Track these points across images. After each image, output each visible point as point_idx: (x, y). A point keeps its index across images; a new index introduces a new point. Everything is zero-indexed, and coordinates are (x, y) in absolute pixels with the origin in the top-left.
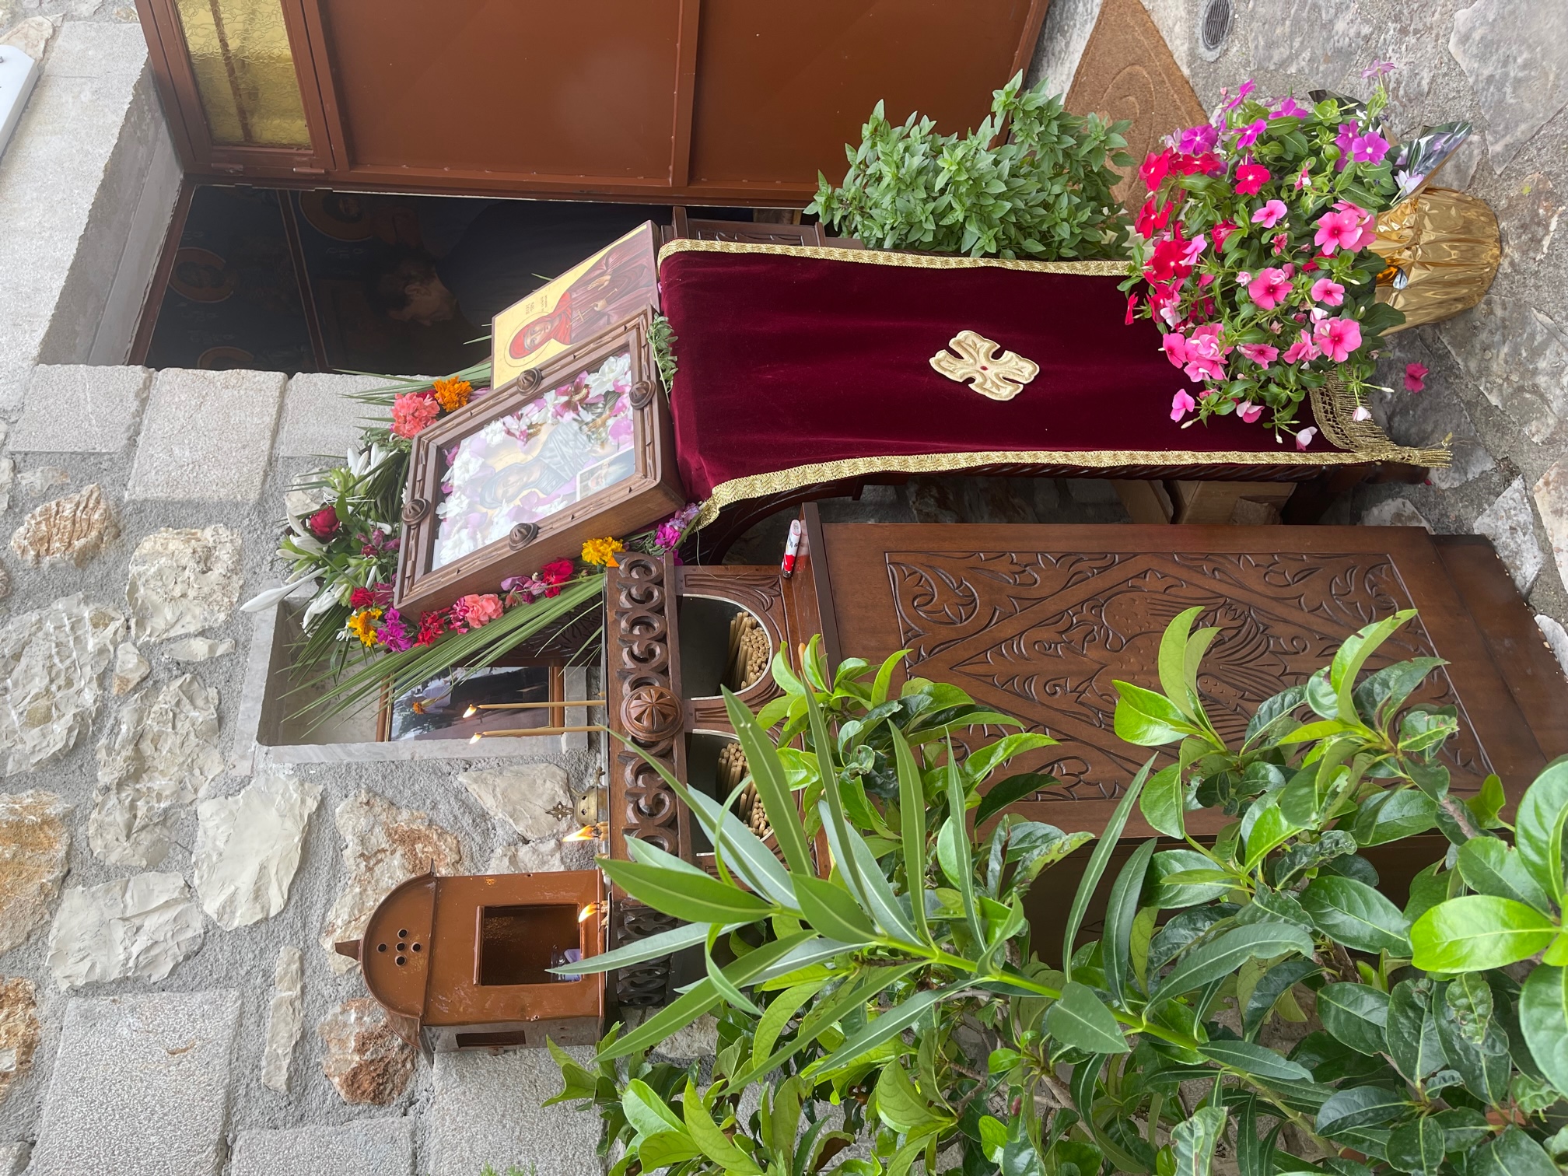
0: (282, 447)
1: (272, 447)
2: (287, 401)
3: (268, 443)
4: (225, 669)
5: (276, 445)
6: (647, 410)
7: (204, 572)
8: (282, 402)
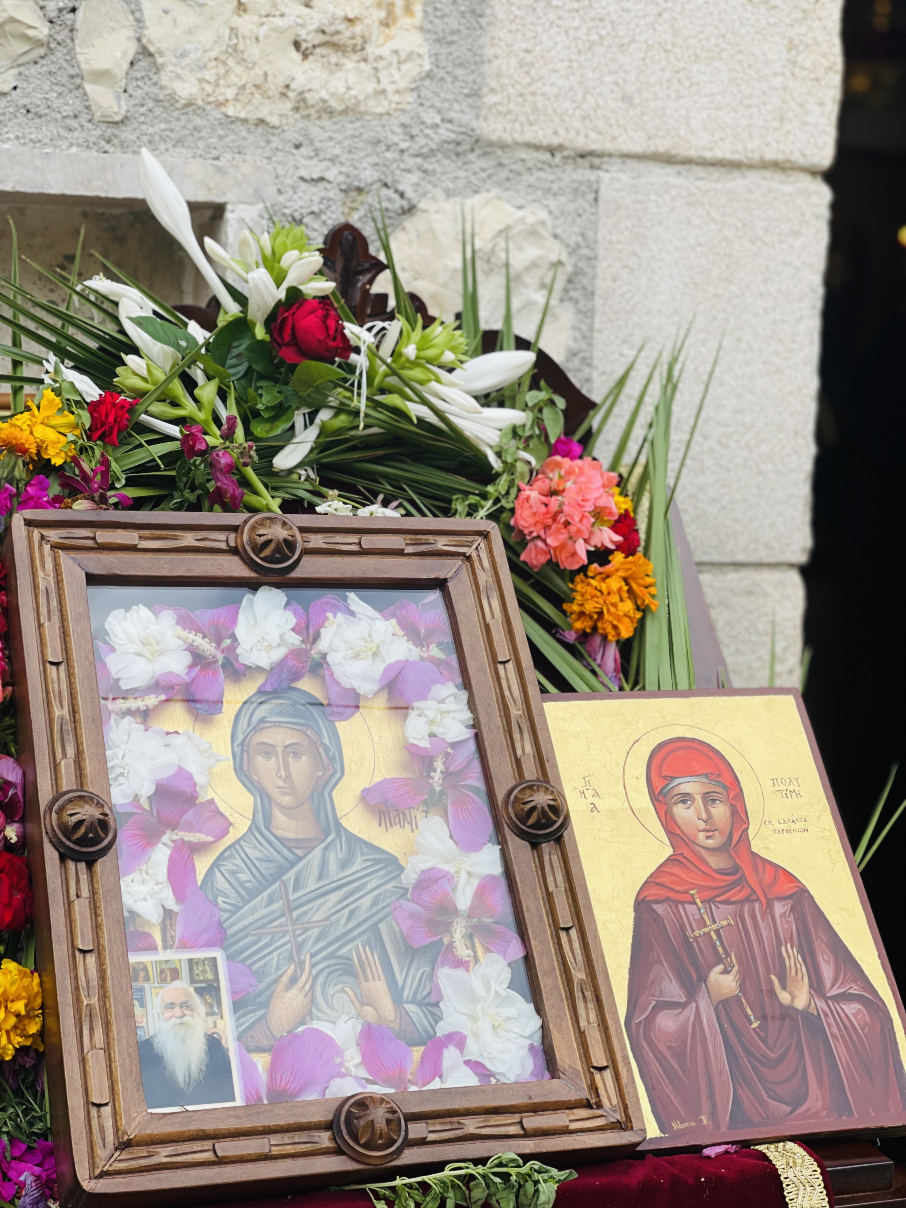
0: (624, 177)
1: (626, 156)
2: (753, 176)
3: (637, 148)
4: (56, 104)
5: (632, 164)
6: (324, 1139)
7: (297, 45)
8: (751, 167)
